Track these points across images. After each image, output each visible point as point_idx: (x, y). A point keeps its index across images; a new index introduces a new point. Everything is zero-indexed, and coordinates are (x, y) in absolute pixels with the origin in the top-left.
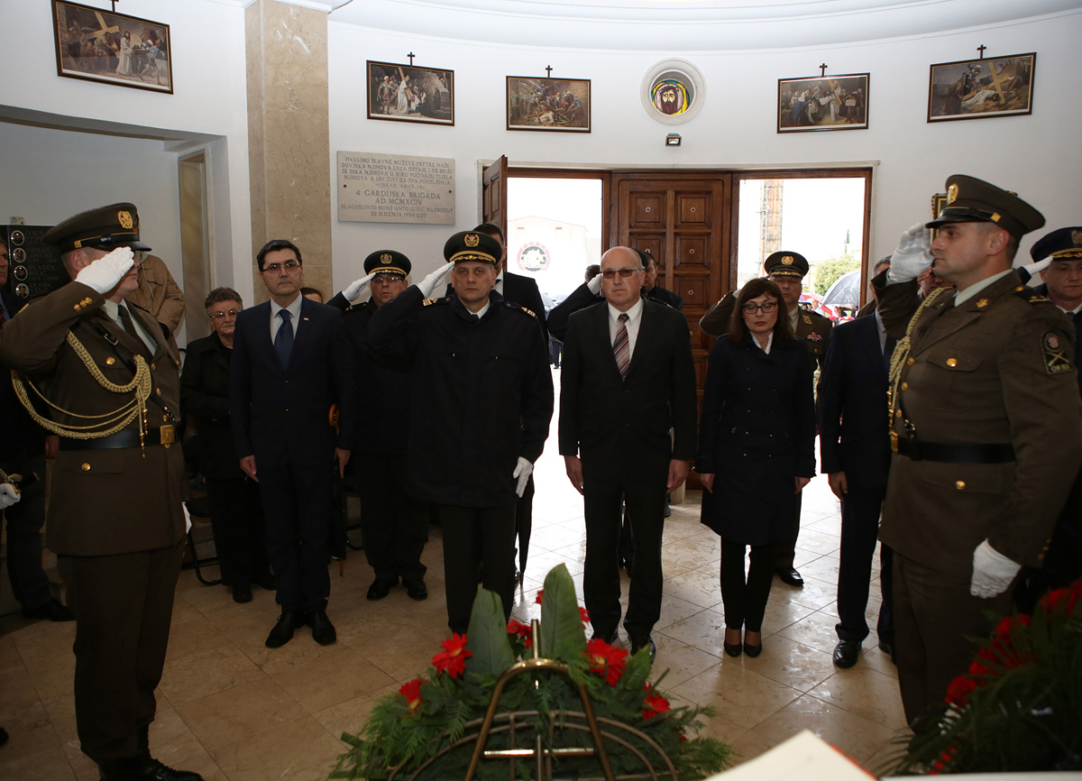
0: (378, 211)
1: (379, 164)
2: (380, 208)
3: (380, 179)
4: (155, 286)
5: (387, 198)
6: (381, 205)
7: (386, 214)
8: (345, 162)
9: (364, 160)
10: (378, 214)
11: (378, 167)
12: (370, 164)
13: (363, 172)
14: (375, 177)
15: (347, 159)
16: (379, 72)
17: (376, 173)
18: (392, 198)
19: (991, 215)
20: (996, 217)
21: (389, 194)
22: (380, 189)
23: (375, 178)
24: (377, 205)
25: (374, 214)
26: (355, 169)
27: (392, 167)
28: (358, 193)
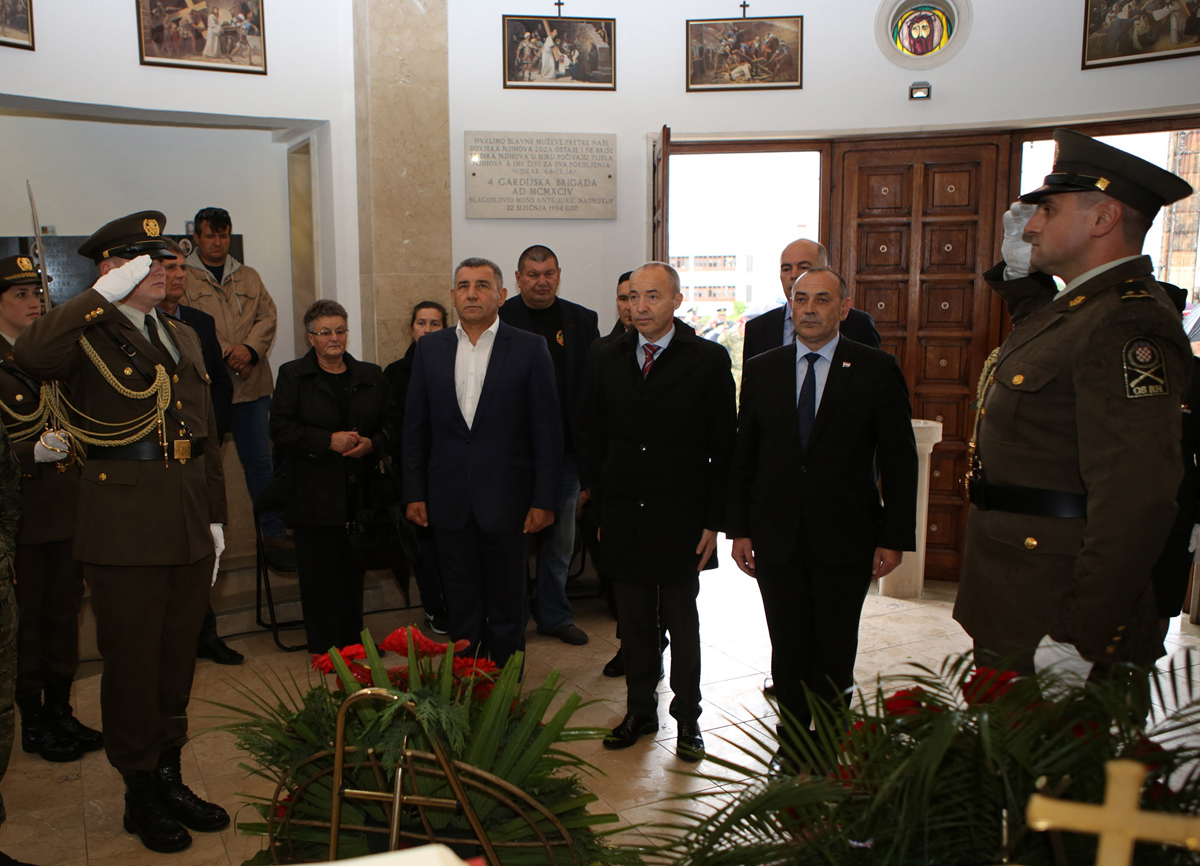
0: (515, 204)
1: (517, 145)
2: (518, 200)
3: (518, 164)
4: (243, 299)
5: (527, 188)
6: (519, 196)
7: (526, 208)
8: (474, 145)
9: (498, 141)
10: (515, 208)
11: (516, 149)
12: (506, 145)
13: (497, 156)
14: (511, 161)
15: (477, 140)
16: (518, 29)
17: (513, 156)
18: (533, 187)
19: (1096, 181)
20: (1101, 185)
21: (530, 182)
22: (518, 177)
23: (512, 164)
24: (515, 196)
25: (510, 208)
26: (487, 152)
27: (533, 148)
28: (491, 182)
